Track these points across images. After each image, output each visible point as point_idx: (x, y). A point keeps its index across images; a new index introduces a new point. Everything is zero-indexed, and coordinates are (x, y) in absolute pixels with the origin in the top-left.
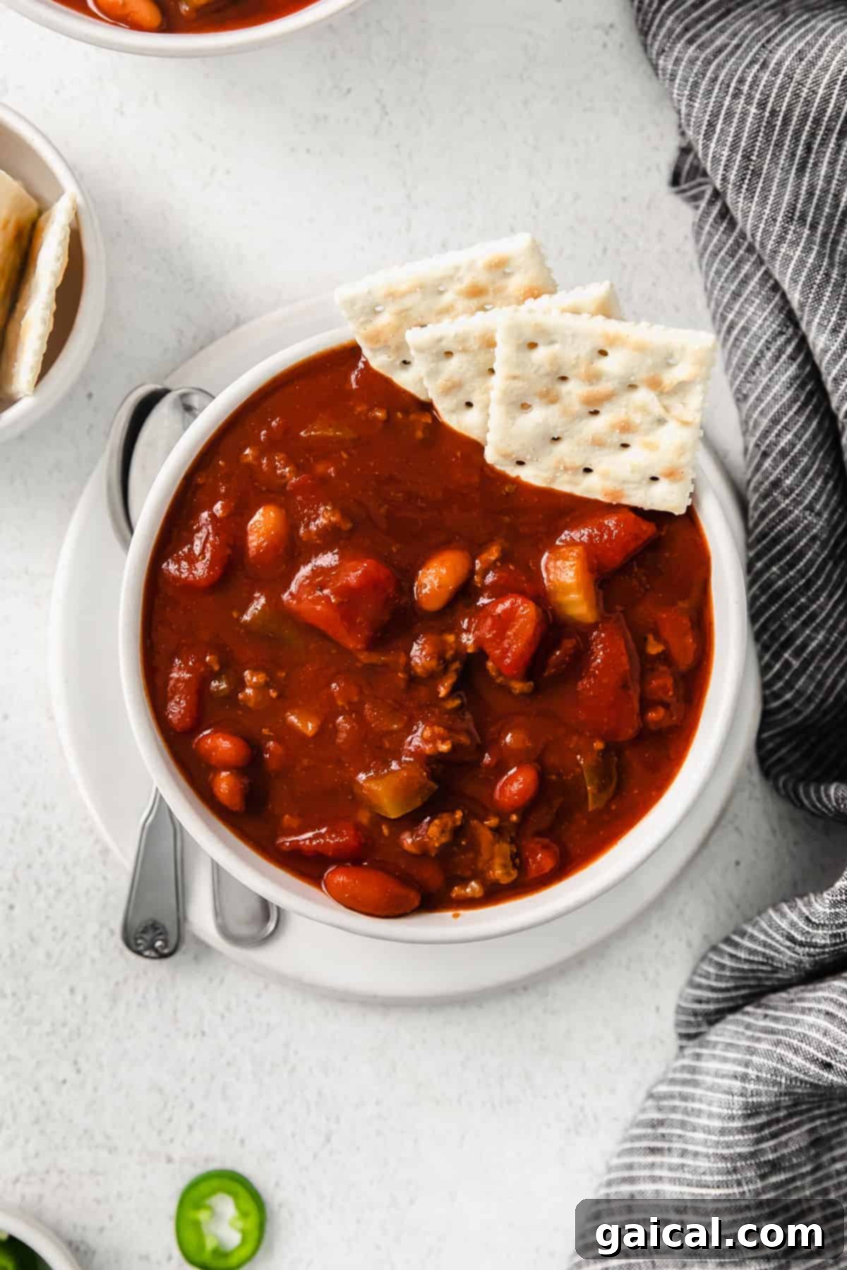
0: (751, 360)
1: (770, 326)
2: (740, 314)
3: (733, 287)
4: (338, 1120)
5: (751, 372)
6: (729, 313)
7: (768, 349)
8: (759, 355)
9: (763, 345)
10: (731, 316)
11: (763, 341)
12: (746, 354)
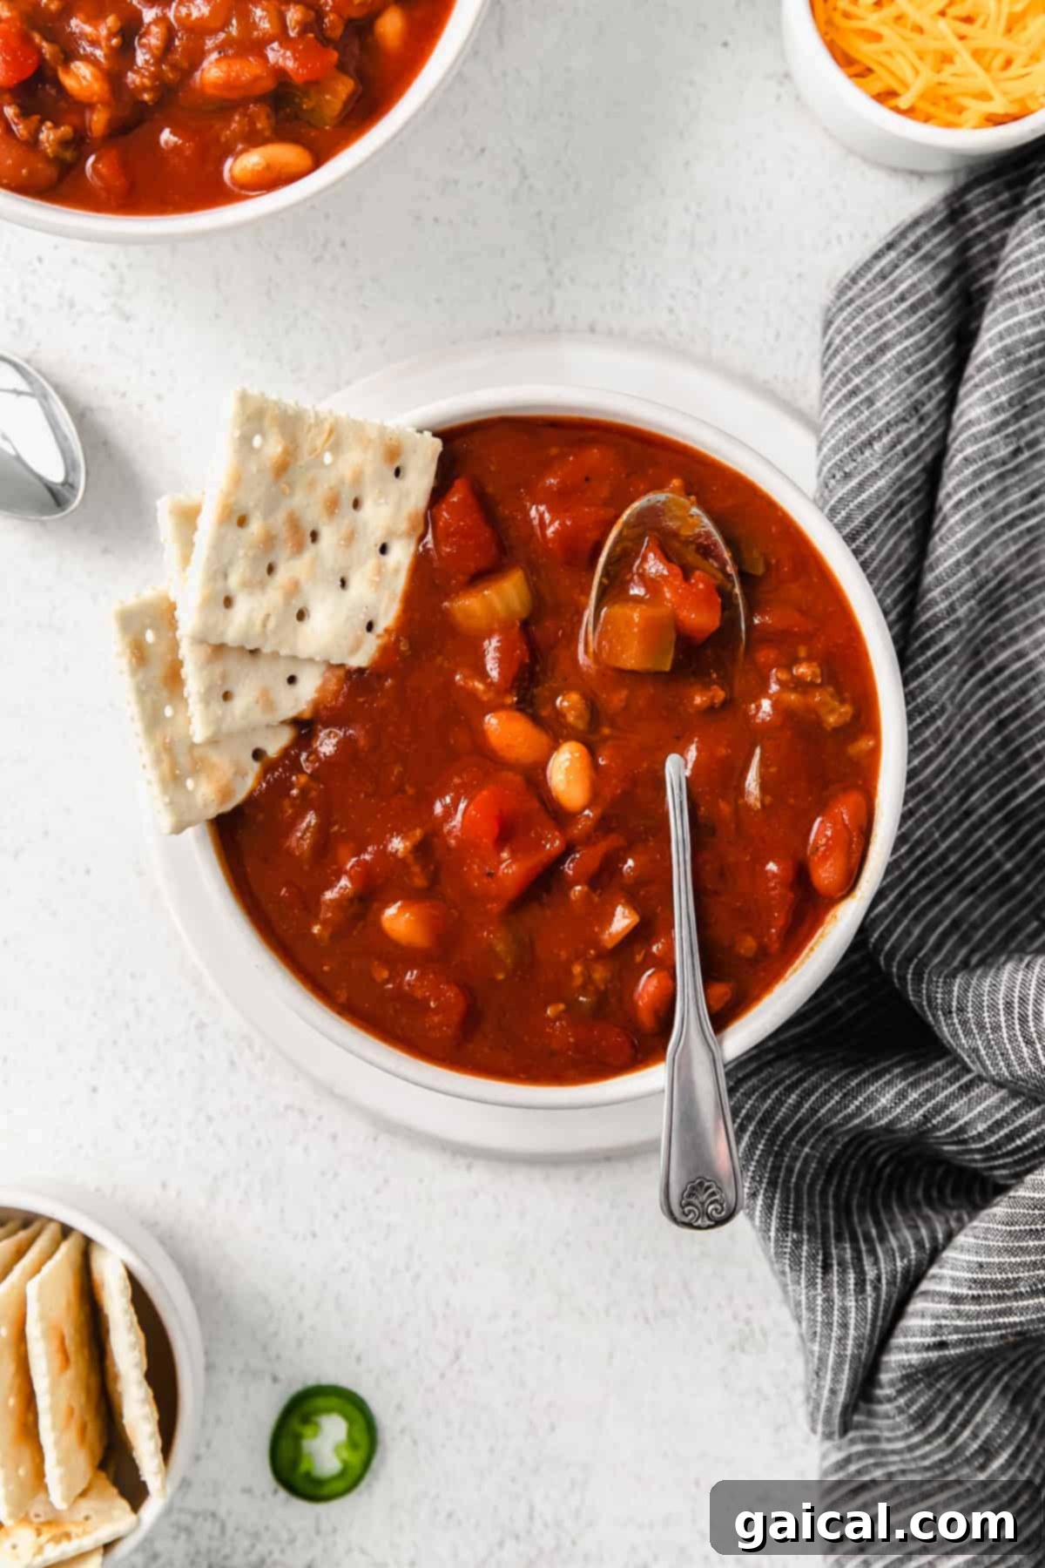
0: (863, 437)
1: (894, 409)
2: (868, 382)
3: (870, 350)
4: (468, 1334)
5: (861, 449)
6: (856, 376)
7: (888, 431)
8: (876, 435)
9: (883, 426)
10: (857, 381)
11: (884, 421)
12: (861, 427)
